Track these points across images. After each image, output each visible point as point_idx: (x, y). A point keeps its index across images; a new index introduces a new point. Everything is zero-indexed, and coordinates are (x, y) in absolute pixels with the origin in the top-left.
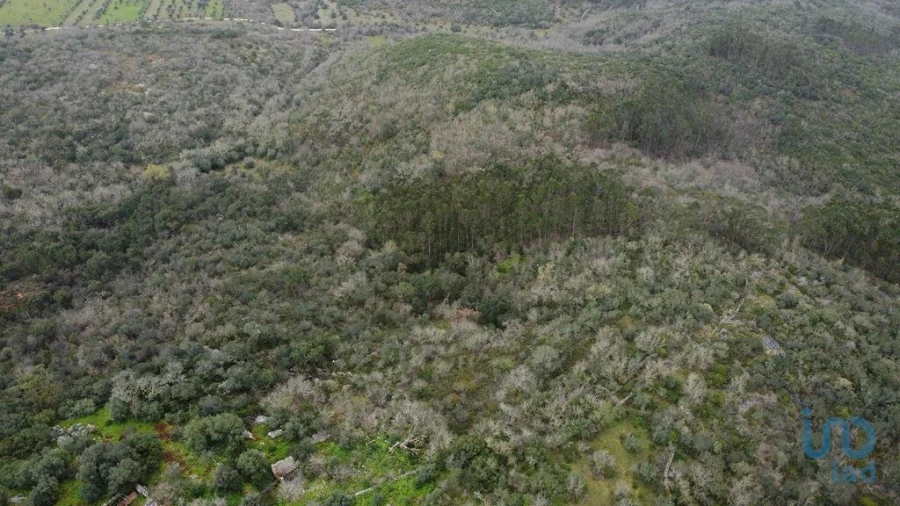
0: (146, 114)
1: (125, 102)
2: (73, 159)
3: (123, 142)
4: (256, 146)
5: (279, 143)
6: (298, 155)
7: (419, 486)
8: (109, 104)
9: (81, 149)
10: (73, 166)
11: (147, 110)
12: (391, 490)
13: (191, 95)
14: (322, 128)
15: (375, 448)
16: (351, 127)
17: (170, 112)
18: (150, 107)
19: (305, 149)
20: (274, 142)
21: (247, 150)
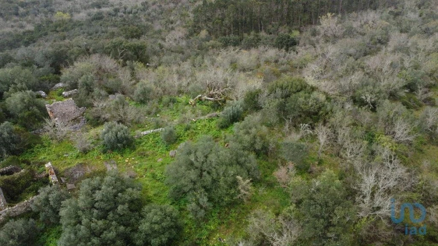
2: (17, 14)
4: (125, 8)
5: (139, 6)
6: (150, 10)
9: (22, 10)
10: (16, 18)
15: (173, 101)
19: (154, 7)
20: (137, 6)
21: (121, 10)
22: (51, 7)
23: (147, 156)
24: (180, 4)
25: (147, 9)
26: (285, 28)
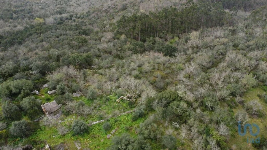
0: (40, 7)
1: (33, 3)
2: (12, 18)
3: (31, 14)
4: (77, 15)
5: (85, 13)
6: (91, 17)
7: (135, 119)
8: (28, 4)
9: (15, 15)
10: (11, 20)
11: (40, 6)
12: (116, 121)
13: (57, 2)
14: (100, 8)
15: (108, 100)
16: (110, 7)
17: (49, 6)
18: (42, 5)
19: (94, 14)
20: (83, 14)
21: (74, 16)
22: (32, 14)
23: (96, 138)
24: (109, 13)
25: (90, 16)
26: (170, 35)
